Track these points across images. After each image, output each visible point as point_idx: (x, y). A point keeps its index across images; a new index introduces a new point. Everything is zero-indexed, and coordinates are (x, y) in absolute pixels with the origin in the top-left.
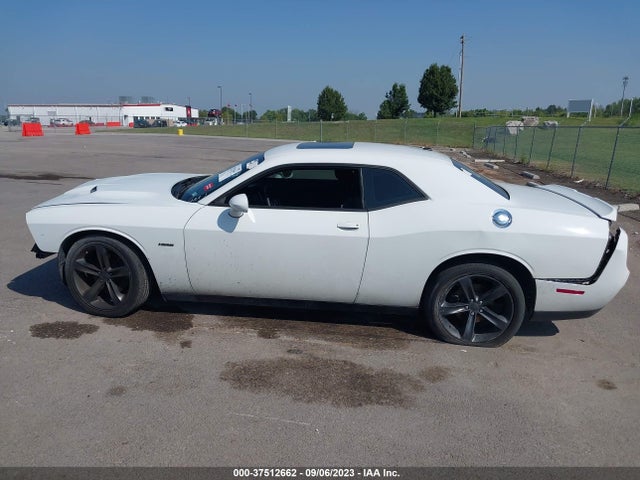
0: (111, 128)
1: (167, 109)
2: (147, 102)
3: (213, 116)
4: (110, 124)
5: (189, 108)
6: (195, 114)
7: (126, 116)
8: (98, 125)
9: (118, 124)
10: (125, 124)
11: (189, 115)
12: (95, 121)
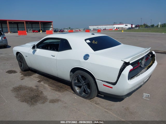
0: (110, 30)
1: (126, 25)
2: (121, 23)
3: (137, 27)
4: (110, 29)
5: (132, 25)
6: (134, 26)
7: (114, 27)
8: (107, 30)
9: (112, 29)
10: (114, 29)
11: (132, 27)
12: (107, 29)
